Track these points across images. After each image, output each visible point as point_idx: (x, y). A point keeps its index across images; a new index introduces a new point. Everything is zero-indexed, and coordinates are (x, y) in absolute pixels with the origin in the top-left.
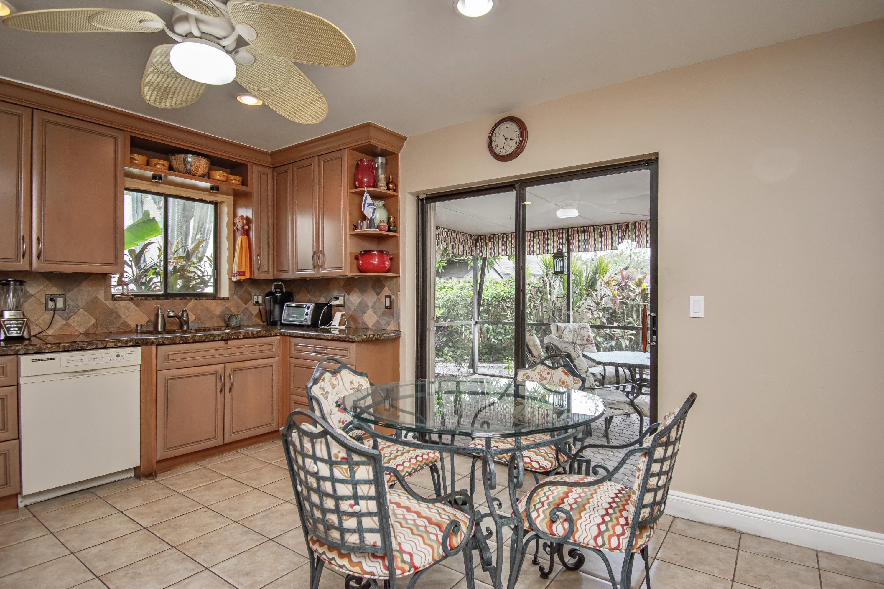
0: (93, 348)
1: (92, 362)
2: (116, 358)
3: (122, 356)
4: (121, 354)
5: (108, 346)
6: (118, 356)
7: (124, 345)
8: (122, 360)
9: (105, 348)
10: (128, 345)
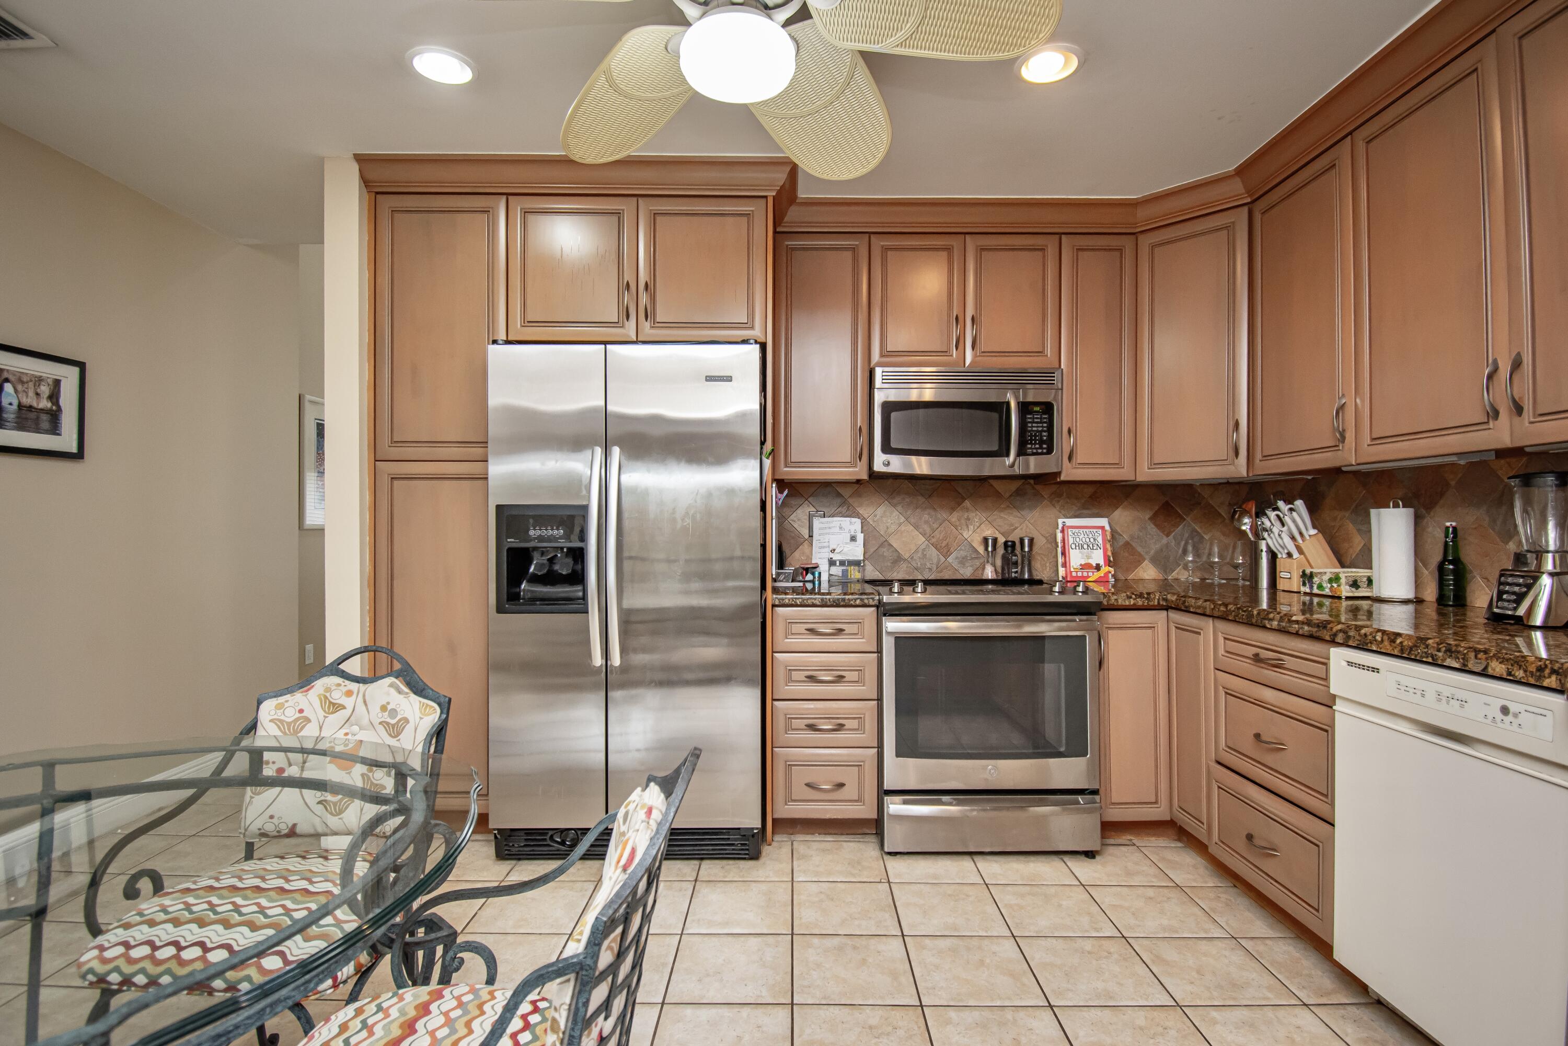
0: (1457, 665)
1: (1443, 706)
2: (1499, 716)
3: (1516, 715)
4: (1513, 707)
5: (1490, 671)
6: (1505, 710)
7: (1532, 681)
8: (1515, 727)
9: (1484, 674)
10: (1546, 683)
